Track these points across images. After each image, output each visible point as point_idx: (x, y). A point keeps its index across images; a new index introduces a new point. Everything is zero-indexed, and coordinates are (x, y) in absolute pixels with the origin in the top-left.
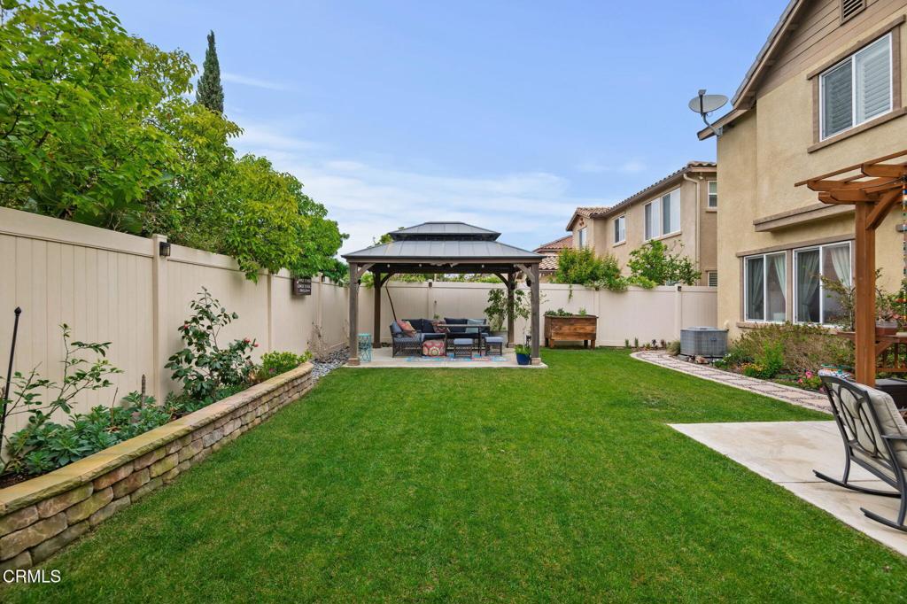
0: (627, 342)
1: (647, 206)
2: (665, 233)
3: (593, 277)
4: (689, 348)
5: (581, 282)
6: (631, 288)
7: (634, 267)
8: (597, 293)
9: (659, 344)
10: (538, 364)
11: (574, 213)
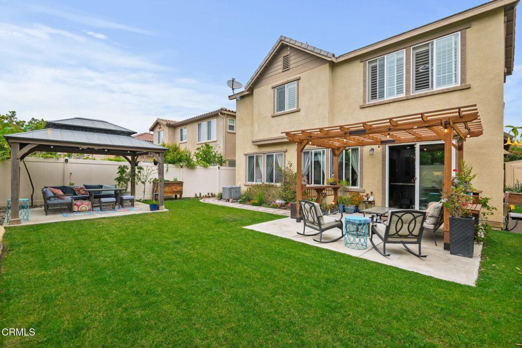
0: (196, 195)
1: (199, 125)
2: (208, 139)
3: (180, 160)
4: (226, 196)
5: (173, 163)
6: (198, 167)
7: (197, 155)
8: (181, 169)
9: (210, 195)
10: (163, 209)
11: (155, 121)
